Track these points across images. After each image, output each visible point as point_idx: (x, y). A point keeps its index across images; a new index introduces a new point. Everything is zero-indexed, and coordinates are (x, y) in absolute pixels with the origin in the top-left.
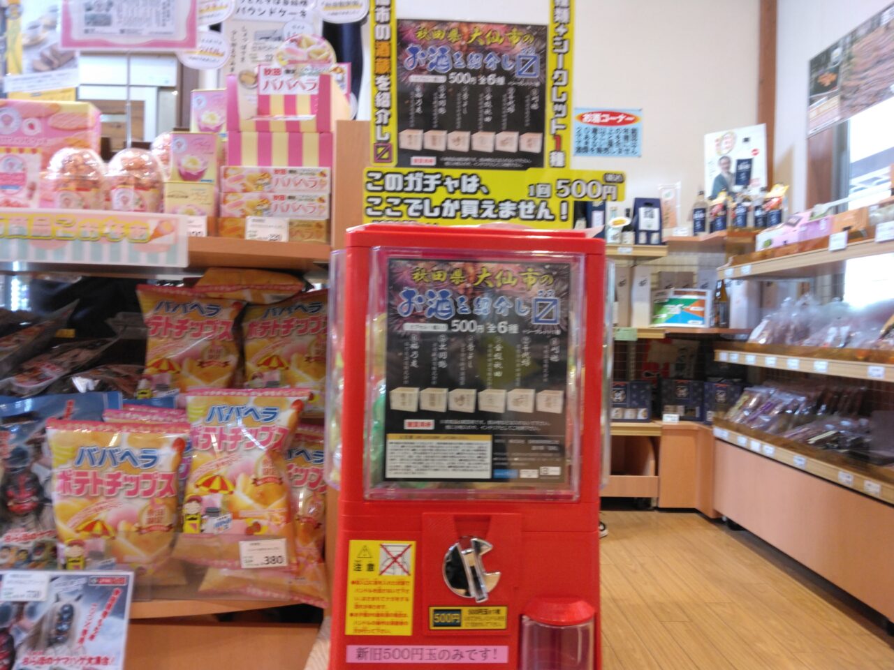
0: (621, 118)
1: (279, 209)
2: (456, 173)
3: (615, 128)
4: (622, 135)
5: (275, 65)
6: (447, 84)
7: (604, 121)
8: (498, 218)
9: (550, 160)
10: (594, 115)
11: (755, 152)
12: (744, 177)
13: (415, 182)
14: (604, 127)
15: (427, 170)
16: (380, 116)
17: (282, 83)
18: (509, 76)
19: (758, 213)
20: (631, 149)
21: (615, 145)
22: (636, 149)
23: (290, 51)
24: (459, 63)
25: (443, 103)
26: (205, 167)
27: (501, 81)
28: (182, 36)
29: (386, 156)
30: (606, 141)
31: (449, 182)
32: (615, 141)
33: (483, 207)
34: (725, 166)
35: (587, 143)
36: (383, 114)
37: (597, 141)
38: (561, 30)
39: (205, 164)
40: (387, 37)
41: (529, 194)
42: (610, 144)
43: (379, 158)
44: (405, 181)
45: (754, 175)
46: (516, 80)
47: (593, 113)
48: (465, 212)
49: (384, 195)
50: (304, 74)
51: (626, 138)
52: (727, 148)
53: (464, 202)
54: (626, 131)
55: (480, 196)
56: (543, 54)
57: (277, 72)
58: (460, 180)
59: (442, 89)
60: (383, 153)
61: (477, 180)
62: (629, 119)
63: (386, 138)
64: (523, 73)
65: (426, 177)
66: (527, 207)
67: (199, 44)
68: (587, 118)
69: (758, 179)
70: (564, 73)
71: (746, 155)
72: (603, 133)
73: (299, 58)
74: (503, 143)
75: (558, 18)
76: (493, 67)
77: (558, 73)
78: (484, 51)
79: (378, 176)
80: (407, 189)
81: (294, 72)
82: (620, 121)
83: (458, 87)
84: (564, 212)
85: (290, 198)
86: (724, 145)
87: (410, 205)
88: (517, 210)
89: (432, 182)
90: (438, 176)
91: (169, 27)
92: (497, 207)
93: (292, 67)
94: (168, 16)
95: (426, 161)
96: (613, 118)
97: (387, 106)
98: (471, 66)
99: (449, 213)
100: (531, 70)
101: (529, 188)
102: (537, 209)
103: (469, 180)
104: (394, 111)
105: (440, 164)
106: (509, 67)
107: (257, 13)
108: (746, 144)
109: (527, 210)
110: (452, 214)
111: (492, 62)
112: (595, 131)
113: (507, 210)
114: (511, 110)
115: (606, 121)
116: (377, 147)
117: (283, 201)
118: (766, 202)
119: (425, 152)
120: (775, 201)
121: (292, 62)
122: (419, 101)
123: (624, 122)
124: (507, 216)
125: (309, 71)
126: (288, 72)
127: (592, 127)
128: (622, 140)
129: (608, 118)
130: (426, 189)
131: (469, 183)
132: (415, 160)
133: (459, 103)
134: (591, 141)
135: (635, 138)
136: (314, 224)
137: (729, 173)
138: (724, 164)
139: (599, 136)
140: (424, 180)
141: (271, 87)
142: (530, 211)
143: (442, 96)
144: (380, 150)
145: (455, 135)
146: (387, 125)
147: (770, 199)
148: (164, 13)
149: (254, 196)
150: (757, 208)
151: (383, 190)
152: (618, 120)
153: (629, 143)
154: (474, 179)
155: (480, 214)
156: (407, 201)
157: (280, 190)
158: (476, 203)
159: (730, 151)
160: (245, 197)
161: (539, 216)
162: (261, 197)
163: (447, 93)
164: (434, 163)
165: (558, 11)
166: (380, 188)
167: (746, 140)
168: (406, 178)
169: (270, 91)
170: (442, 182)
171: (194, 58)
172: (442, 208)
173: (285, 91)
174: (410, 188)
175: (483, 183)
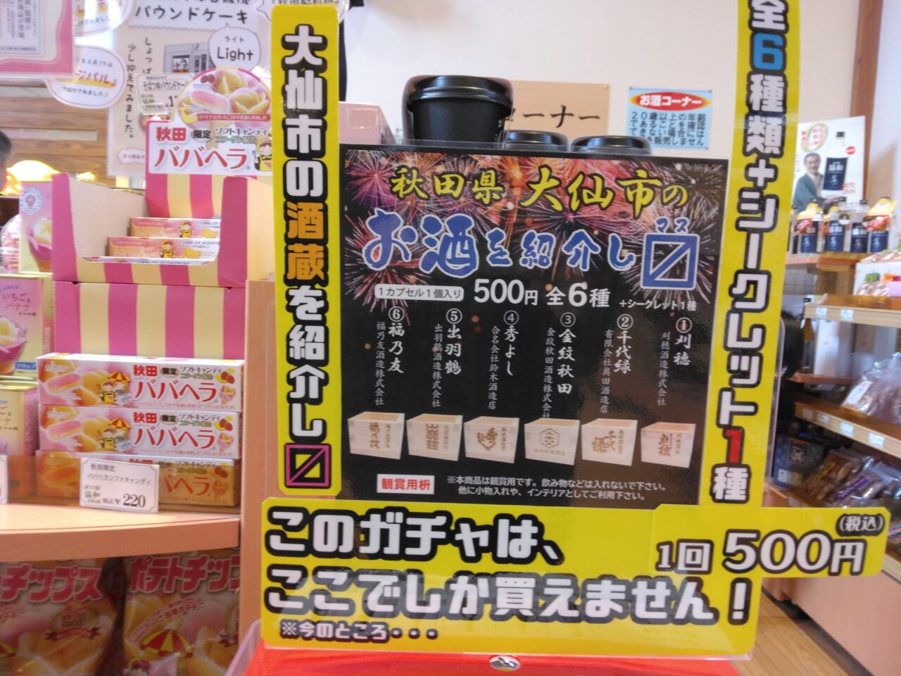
0: (687, 100)
1: (146, 438)
2: (484, 513)
3: (678, 113)
4: (686, 122)
5: (177, 122)
6: (467, 305)
7: (664, 104)
8: (583, 618)
9: (713, 483)
10: (653, 96)
11: (851, 150)
12: (835, 179)
13: (385, 534)
14: (664, 112)
15: (413, 506)
16: (301, 382)
17: (187, 153)
18: (620, 286)
19: (856, 232)
20: (697, 139)
21: (677, 134)
22: (703, 140)
23: (201, 97)
24: (499, 255)
25: (455, 349)
26: (22, 340)
27: (601, 298)
28: (50, 53)
29: (315, 472)
30: (667, 129)
31: (466, 535)
32: (677, 129)
33: (547, 591)
34: (813, 165)
35: (643, 131)
36: (307, 375)
37: (655, 129)
38: (761, 173)
39: (23, 333)
40: (317, 192)
41: (659, 562)
42: (672, 133)
43: (297, 478)
44: (358, 530)
45: (848, 179)
46: (640, 297)
47: (650, 94)
48: (503, 604)
49: (310, 562)
50: (224, 140)
51: (692, 126)
52: (816, 143)
53: (500, 581)
54: (692, 116)
55: (540, 566)
56: (711, 234)
57: (179, 134)
58: (493, 530)
59: (454, 316)
60: (308, 466)
61: (535, 530)
62: (695, 102)
63: (317, 432)
64: (658, 279)
65: (411, 521)
66: (651, 592)
67: (78, 67)
68: (644, 100)
69: (852, 184)
70: (762, 280)
71: (841, 154)
72: (663, 120)
73: (216, 110)
74: (600, 443)
75: (754, 142)
76: (582, 265)
77: (743, 279)
78: (564, 226)
79: (295, 519)
80: (363, 550)
81: (207, 135)
82: (684, 105)
83: (495, 313)
84: (739, 603)
85: (165, 418)
86: (812, 139)
87: (371, 586)
88: (630, 600)
89: (426, 535)
90: (441, 521)
91: (30, 40)
92: (580, 592)
93: (203, 127)
94: (28, 20)
95: (412, 483)
96: (678, 101)
97: (320, 356)
98: (528, 262)
99: (464, 604)
100: (678, 271)
101: (660, 551)
102: (675, 597)
103: (515, 529)
104: (334, 368)
105: (445, 492)
106: (623, 263)
107: (169, 14)
108: (840, 139)
109: (650, 599)
110: (471, 609)
111: (580, 254)
112: (654, 116)
113: (603, 600)
114: (624, 367)
115: (668, 104)
116: (291, 454)
117: (151, 425)
118: (867, 219)
119: (409, 464)
120: (880, 219)
121: (203, 117)
122: (398, 344)
123: (690, 106)
124: (604, 613)
125: (235, 134)
126: (197, 134)
127: (650, 111)
128: (686, 128)
129: (670, 101)
130: (410, 551)
131: (513, 536)
132: (385, 482)
133: (495, 349)
134: (648, 128)
135: (702, 126)
136: (212, 469)
137: (816, 174)
138: (811, 162)
139: (658, 122)
140: (404, 527)
141: (168, 159)
142: (659, 603)
143: (454, 332)
144: (301, 459)
145: (482, 424)
146: (318, 401)
147: (874, 217)
148: (20, 16)
149: (98, 413)
150: (855, 225)
151: (309, 549)
152: (683, 102)
153: (694, 133)
154: (527, 528)
155: (536, 609)
156: (362, 578)
157: (146, 404)
158: (531, 582)
159: (820, 146)
160: (82, 414)
161: (681, 614)
162: (110, 417)
163: (464, 326)
164: (430, 491)
165: (756, 124)
166: (301, 547)
167: (841, 135)
168: (364, 524)
169: (167, 168)
170: (450, 534)
171: (69, 90)
172: (447, 595)
173: (192, 168)
174: (374, 547)
175: (546, 537)
